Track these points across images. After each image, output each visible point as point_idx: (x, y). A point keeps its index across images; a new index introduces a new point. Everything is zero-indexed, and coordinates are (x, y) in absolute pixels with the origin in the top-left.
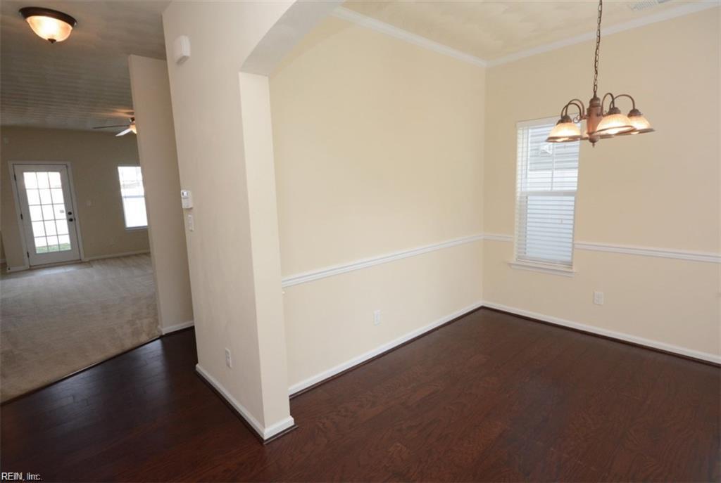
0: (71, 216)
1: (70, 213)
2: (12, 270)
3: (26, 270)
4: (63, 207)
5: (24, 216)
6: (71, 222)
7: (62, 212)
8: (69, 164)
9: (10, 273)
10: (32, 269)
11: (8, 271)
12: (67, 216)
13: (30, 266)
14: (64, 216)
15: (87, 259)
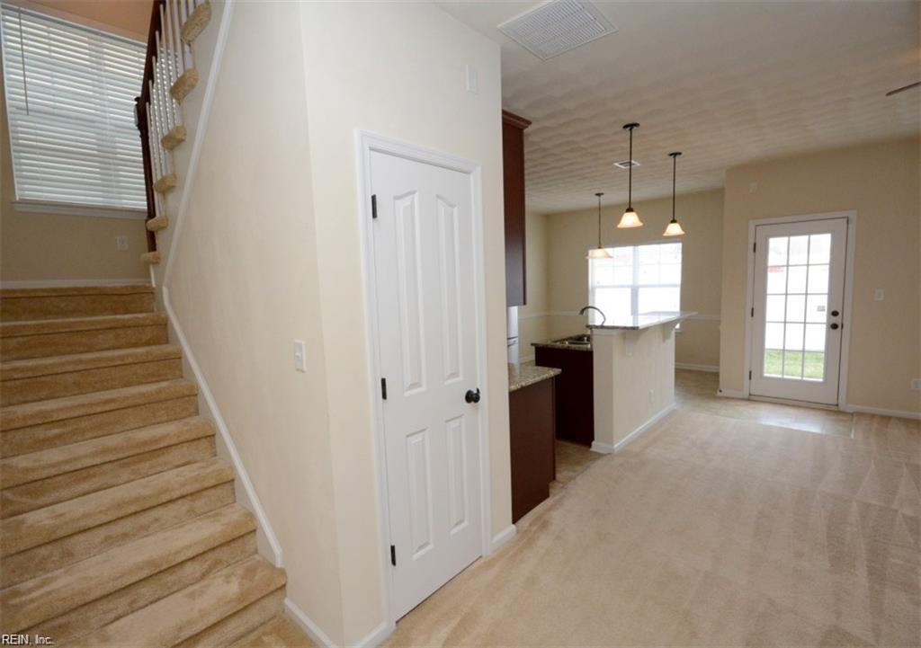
0: (836, 320)
1: (835, 314)
2: (726, 392)
3: (743, 399)
4: (824, 301)
5: (756, 312)
6: (834, 331)
7: (821, 309)
8: (852, 214)
9: (721, 398)
10: (751, 399)
11: (719, 394)
12: (828, 319)
13: (750, 395)
14: (823, 317)
15: (851, 408)
